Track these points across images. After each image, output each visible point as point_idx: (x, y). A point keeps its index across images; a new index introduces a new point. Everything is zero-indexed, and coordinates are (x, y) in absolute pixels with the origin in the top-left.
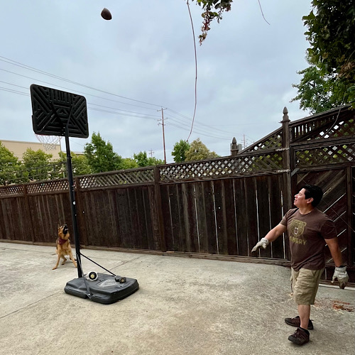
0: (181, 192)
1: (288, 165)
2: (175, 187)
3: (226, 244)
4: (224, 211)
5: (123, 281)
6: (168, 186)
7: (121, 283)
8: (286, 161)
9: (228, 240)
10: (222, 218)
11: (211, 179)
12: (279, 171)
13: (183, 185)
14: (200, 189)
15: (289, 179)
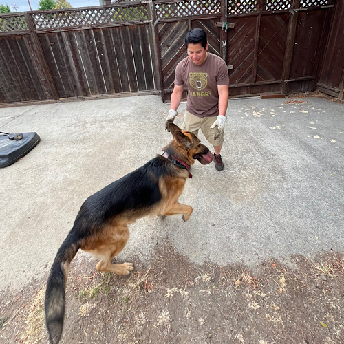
0: (62, 41)
1: (152, 16)
2: (54, 36)
3: (112, 85)
4: (107, 57)
5: (19, 137)
6: (46, 35)
7: (18, 140)
8: (149, 13)
9: (114, 82)
10: (106, 63)
11: (90, 27)
12: (145, 21)
13: (63, 34)
14: (81, 38)
15: (153, 28)
